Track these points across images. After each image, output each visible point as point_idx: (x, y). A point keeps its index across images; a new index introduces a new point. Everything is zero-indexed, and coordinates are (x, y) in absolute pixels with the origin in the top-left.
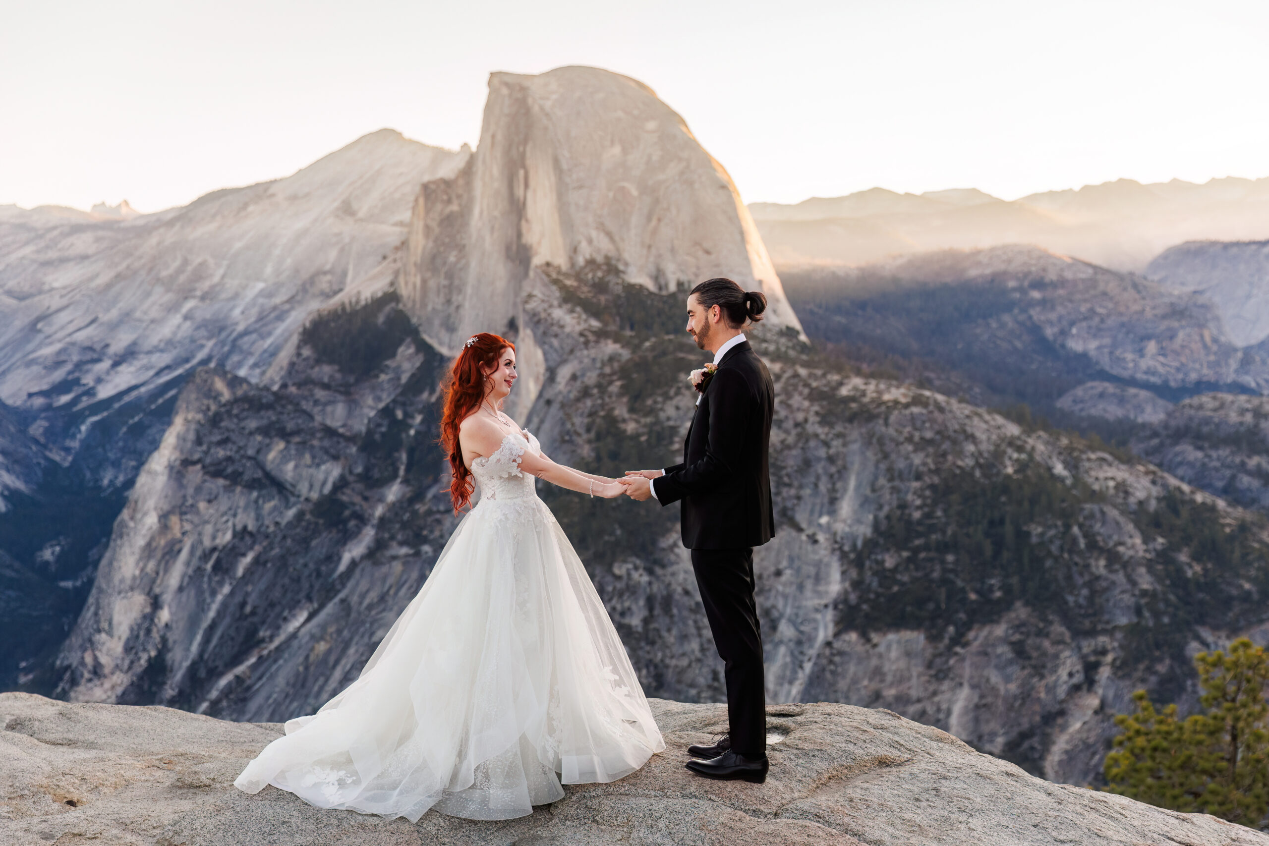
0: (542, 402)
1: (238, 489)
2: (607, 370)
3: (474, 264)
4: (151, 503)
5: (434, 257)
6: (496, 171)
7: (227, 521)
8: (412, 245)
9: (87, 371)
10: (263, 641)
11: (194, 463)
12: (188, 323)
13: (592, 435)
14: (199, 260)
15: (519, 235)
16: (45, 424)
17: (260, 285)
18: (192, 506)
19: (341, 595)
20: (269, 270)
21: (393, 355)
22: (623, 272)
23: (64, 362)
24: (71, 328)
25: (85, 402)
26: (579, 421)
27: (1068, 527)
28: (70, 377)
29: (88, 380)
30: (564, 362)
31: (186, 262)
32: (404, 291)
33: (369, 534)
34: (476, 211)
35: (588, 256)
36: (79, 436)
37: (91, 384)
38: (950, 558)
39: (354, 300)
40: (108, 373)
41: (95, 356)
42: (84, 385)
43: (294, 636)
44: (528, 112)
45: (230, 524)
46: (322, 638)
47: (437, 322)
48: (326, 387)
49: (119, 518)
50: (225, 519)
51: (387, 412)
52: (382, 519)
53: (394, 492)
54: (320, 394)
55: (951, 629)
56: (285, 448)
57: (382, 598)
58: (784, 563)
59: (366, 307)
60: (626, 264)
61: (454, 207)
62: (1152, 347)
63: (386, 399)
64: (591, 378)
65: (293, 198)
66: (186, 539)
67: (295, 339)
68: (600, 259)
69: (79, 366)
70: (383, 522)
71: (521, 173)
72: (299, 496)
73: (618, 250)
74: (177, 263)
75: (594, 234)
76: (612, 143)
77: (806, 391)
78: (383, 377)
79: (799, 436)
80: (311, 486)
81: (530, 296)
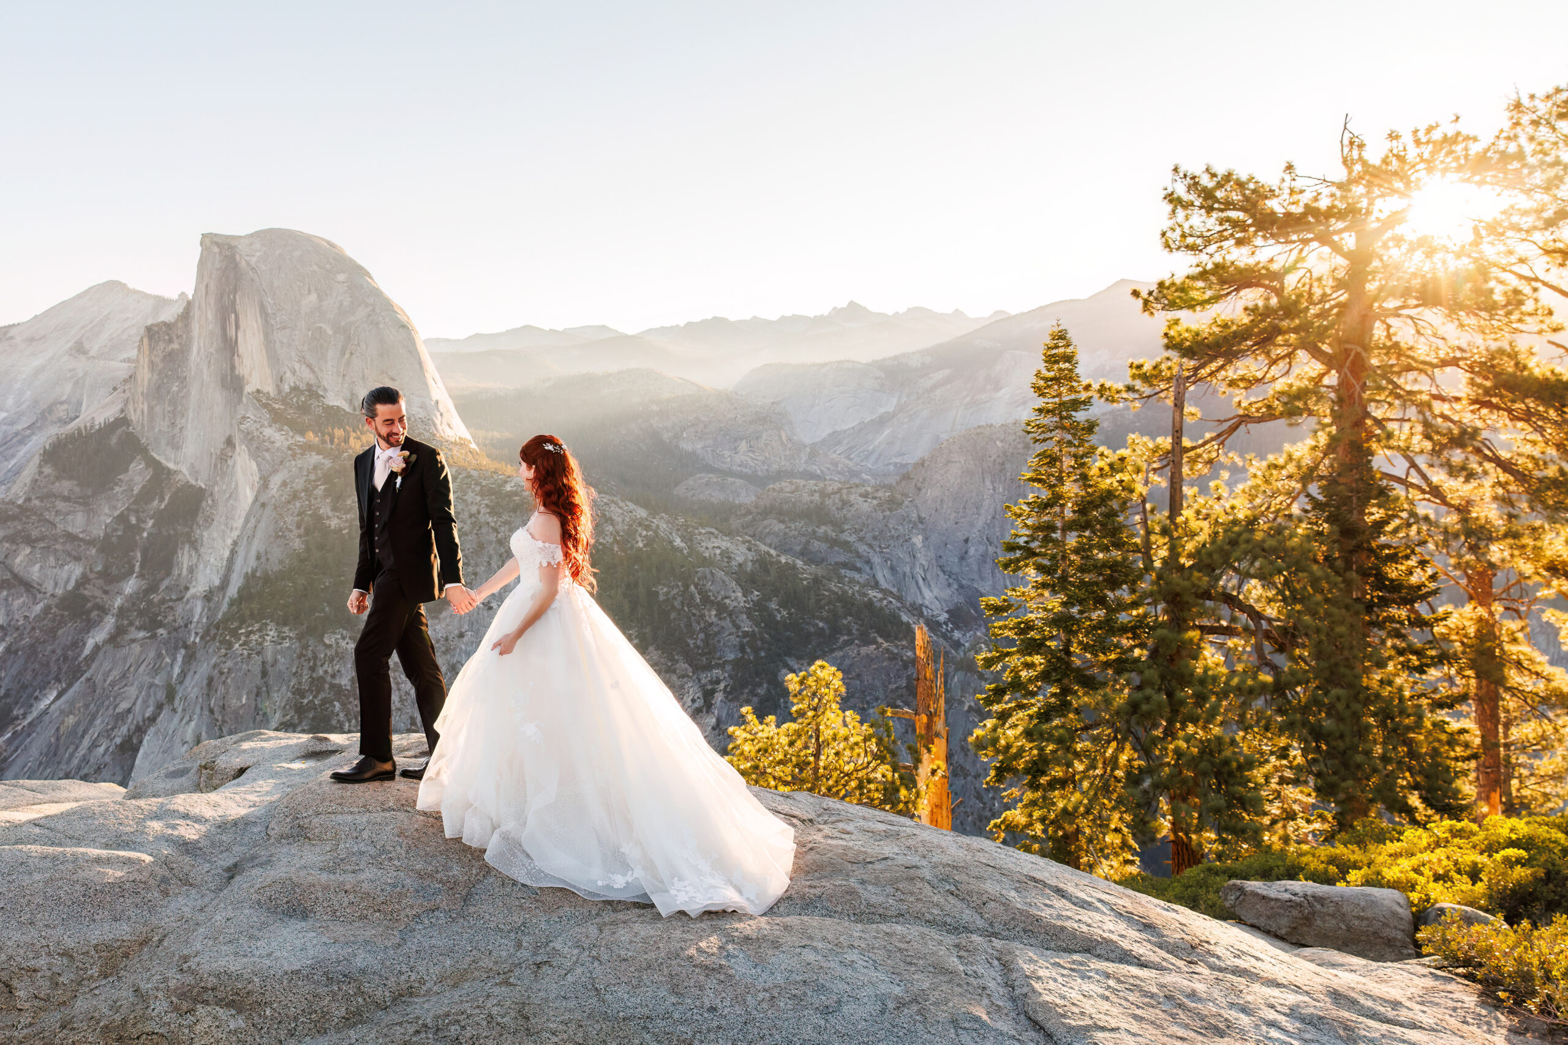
0: (258, 504)
2: (313, 477)
3: (194, 392)
5: (159, 388)
6: (210, 315)
8: (139, 378)
10: (17, 718)
13: (302, 531)
15: (233, 368)
19: (87, 675)
20: (10, 401)
21: (126, 470)
22: (323, 396)
26: (290, 520)
27: (687, 587)
30: (275, 471)
32: (133, 417)
33: (109, 623)
34: (195, 349)
35: (292, 384)
39: (88, 425)
43: (45, 712)
44: (236, 266)
46: (71, 713)
47: (163, 442)
48: (66, 499)
51: (122, 518)
52: (121, 609)
53: (130, 586)
54: (61, 505)
56: (31, 552)
57: (124, 676)
58: (466, 627)
59: (100, 429)
60: (325, 390)
61: (175, 346)
62: (743, 446)
63: (121, 508)
64: (299, 484)
65: (31, 340)
67: (37, 460)
68: (302, 386)
70: (122, 612)
71: (233, 316)
72: (45, 593)
73: (317, 378)
75: (297, 366)
76: (309, 291)
77: (478, 488)
78: (117, 489)
79: (474, 524)
80: (56, 584)
81: (244, 418)
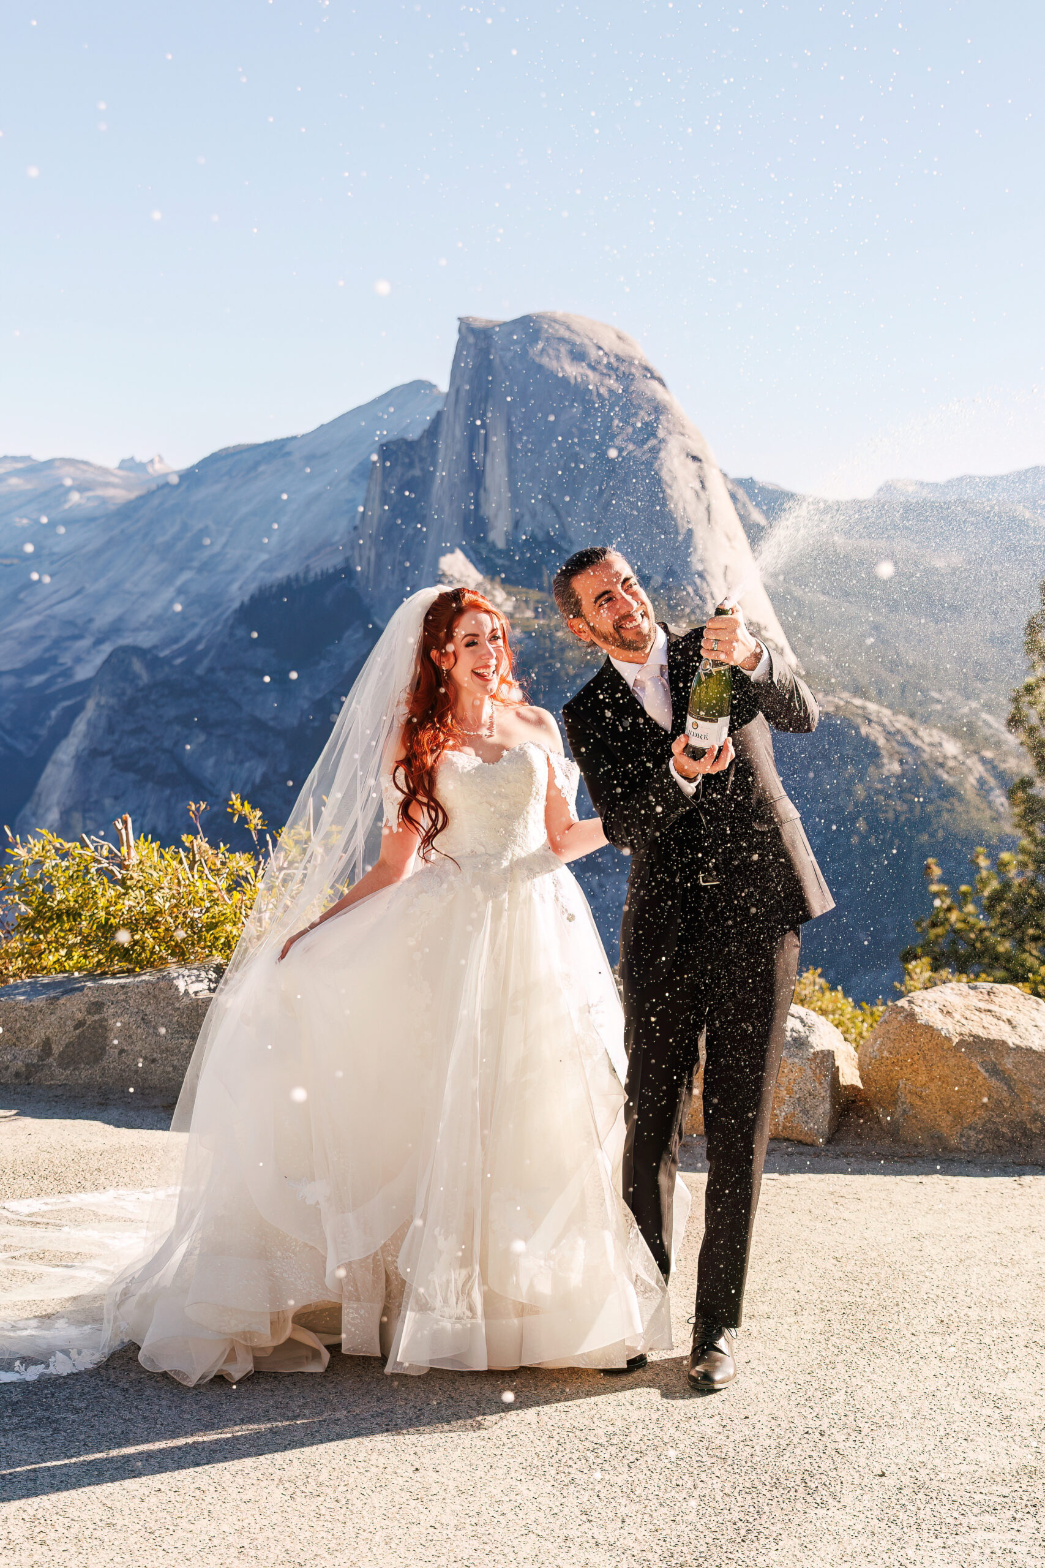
1: (150, 785)
4: (55, 797)
5: (389, 530)
8: (368, 514)
9: (66, 649)
11: (104, 754)
14: (200, 526)
15: (478, 506)
16: (12, 706)
17: (264, 557)
18: (96, 802)
21: (338, 640)
23: (42, 637)
24: (55, 598)
25: (61, 683)
28: (47, 655)
29: (66, 659)
31: (185, 527)
32: (358, 569)
34: (438, 478)
35: (530, 533)
36: (48, 723)
37: (70, 663)
40: (88, 651)
41: (76, 632)
42: (62, 664)
44: (490, 365)
48: (259, 673)
49: (22, 814)
51: (322, 705)
54: (251, 681)
56: (206, 741)
59: (315, 582)
61: (417, 472)
63: (324, 689)
65: (310, 459)
67: (230, 618)
68: (541, 536)
69: (57, 643)
71: (482, 433)
73: (562, 525)
74: (176, 528)
75: (538, 507)
78: (324, 664)
80: (233, 785)
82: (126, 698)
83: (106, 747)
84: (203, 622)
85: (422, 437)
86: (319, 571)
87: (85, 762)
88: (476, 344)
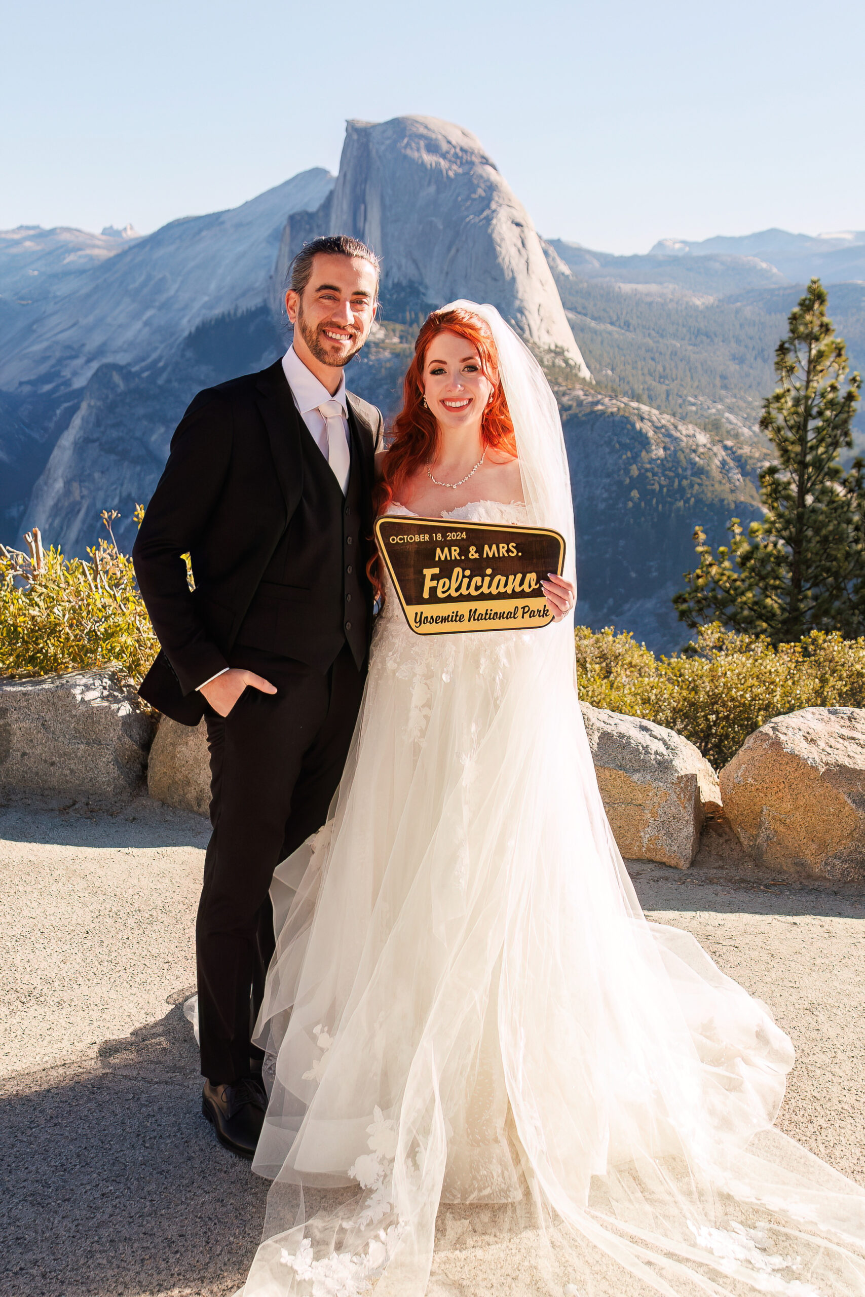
1: (126, 463)
4: (60, 472)
6: (345, 206)
7: (116, 489)
9: (66, 366)
11: (94, 441)
12: (147, 329)
14: (160, 276)
16: (30, 407)
17: (206, 299)
18: (89, 475)
20: (213, 286)
21: (259, 359)
22: (424, 294)
23: (49, 357)
24: (58, 329)
25: (63, 390)
28: (53, 370)
29: (66, 373)
31: (149, 277)
35: (396, 280)
36: (55, 419)
37: (69, 376)
38: (622, 543)
39: (232, 312)
40: (82, 367)
41: (74, 353)
42: (63, 377)
44: (369, 155)
45: (118, 492)
49: (37, 483)
50: (114, 487)
55: (611, 601)
56: (166, 432)
59: (242, 317)
60: (426, 288)
65: (238, 226)
66: (84, 501)
67: (181, 343)
68: (404, 283)
69: (60, 361)
71: (362, 207)
73: (421, 274)
74: (143, 278)
75: (403, 261)
76: (429, 184)
82: (109, 401)
83: (95, 436)
84: (162, 346)
85: (318, 212)
86: (245, 310)
87: (80, 447)
88: (358, 140)
